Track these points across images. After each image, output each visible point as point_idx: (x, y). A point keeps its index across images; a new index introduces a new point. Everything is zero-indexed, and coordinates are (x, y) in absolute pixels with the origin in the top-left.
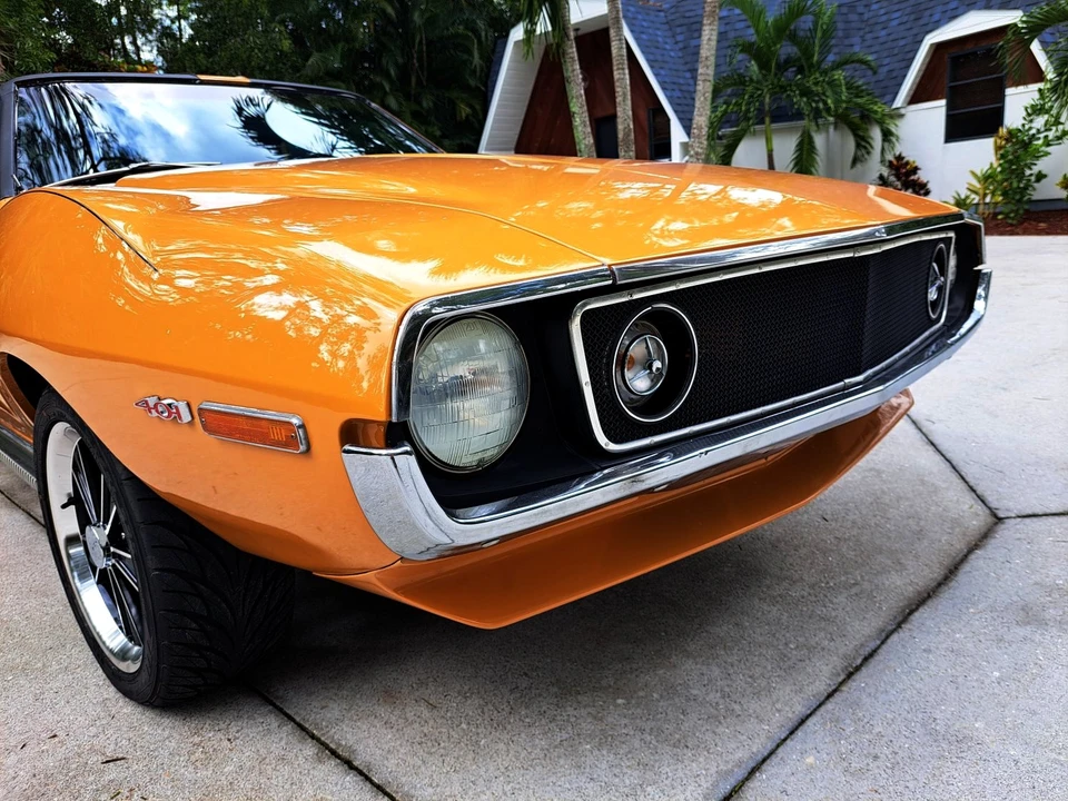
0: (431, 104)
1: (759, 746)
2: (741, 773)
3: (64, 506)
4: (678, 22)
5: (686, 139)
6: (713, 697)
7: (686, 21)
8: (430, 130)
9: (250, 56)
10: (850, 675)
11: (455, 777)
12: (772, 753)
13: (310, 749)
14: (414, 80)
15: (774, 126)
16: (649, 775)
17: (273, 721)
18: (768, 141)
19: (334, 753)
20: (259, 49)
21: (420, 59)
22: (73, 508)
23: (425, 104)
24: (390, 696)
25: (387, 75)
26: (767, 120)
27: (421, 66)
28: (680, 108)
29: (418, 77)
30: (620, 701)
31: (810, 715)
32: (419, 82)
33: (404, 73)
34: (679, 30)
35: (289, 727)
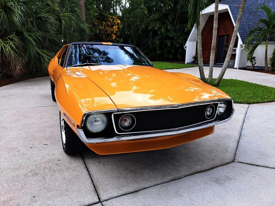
0: (179, 28)
1: (147, 186)
2: (141, 189)
3: (62, 120)
4: (247, 12)
5: (242, 44)
6: (147, 177)
7: (249, 11)
8: (177, 34)
9: (138, 15)
10: (173, 180)
11: (100, 176)
12: (149, 187)
13: (84, 166)
14: (175, 21)
15: (269, 42)
16: (128, 184)
17: (81, 161)
18: (267, 46)
19: (87, 168)
20: (140, 13)
21: (178, 16)
22: (63, 121)
23: (177, 28)
24: (99, 162)
25: (169, 20)
26: (267, 41)
27: (178, 18)
28: (242, 35)
29: (177, 21)
30: (132, 173)
31: (160, 184)
32: (177, 22)
33: (173, 20)
34: (247, 14)
35: (83, 162)
